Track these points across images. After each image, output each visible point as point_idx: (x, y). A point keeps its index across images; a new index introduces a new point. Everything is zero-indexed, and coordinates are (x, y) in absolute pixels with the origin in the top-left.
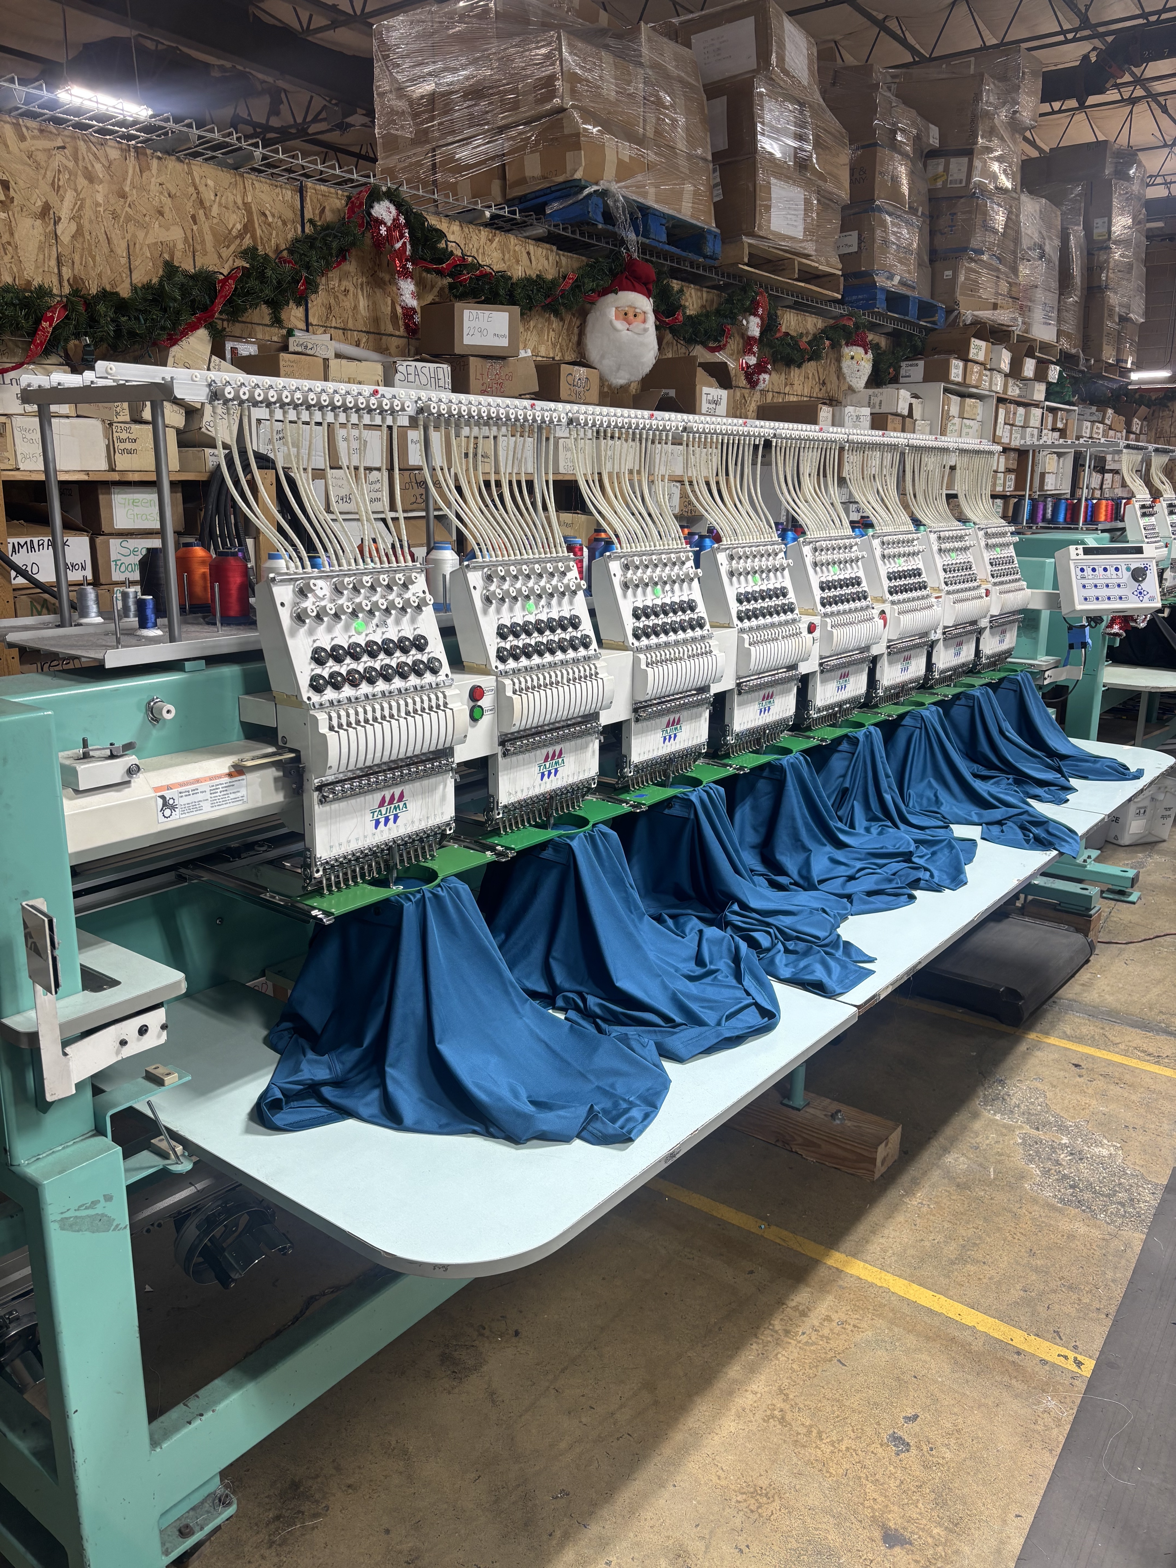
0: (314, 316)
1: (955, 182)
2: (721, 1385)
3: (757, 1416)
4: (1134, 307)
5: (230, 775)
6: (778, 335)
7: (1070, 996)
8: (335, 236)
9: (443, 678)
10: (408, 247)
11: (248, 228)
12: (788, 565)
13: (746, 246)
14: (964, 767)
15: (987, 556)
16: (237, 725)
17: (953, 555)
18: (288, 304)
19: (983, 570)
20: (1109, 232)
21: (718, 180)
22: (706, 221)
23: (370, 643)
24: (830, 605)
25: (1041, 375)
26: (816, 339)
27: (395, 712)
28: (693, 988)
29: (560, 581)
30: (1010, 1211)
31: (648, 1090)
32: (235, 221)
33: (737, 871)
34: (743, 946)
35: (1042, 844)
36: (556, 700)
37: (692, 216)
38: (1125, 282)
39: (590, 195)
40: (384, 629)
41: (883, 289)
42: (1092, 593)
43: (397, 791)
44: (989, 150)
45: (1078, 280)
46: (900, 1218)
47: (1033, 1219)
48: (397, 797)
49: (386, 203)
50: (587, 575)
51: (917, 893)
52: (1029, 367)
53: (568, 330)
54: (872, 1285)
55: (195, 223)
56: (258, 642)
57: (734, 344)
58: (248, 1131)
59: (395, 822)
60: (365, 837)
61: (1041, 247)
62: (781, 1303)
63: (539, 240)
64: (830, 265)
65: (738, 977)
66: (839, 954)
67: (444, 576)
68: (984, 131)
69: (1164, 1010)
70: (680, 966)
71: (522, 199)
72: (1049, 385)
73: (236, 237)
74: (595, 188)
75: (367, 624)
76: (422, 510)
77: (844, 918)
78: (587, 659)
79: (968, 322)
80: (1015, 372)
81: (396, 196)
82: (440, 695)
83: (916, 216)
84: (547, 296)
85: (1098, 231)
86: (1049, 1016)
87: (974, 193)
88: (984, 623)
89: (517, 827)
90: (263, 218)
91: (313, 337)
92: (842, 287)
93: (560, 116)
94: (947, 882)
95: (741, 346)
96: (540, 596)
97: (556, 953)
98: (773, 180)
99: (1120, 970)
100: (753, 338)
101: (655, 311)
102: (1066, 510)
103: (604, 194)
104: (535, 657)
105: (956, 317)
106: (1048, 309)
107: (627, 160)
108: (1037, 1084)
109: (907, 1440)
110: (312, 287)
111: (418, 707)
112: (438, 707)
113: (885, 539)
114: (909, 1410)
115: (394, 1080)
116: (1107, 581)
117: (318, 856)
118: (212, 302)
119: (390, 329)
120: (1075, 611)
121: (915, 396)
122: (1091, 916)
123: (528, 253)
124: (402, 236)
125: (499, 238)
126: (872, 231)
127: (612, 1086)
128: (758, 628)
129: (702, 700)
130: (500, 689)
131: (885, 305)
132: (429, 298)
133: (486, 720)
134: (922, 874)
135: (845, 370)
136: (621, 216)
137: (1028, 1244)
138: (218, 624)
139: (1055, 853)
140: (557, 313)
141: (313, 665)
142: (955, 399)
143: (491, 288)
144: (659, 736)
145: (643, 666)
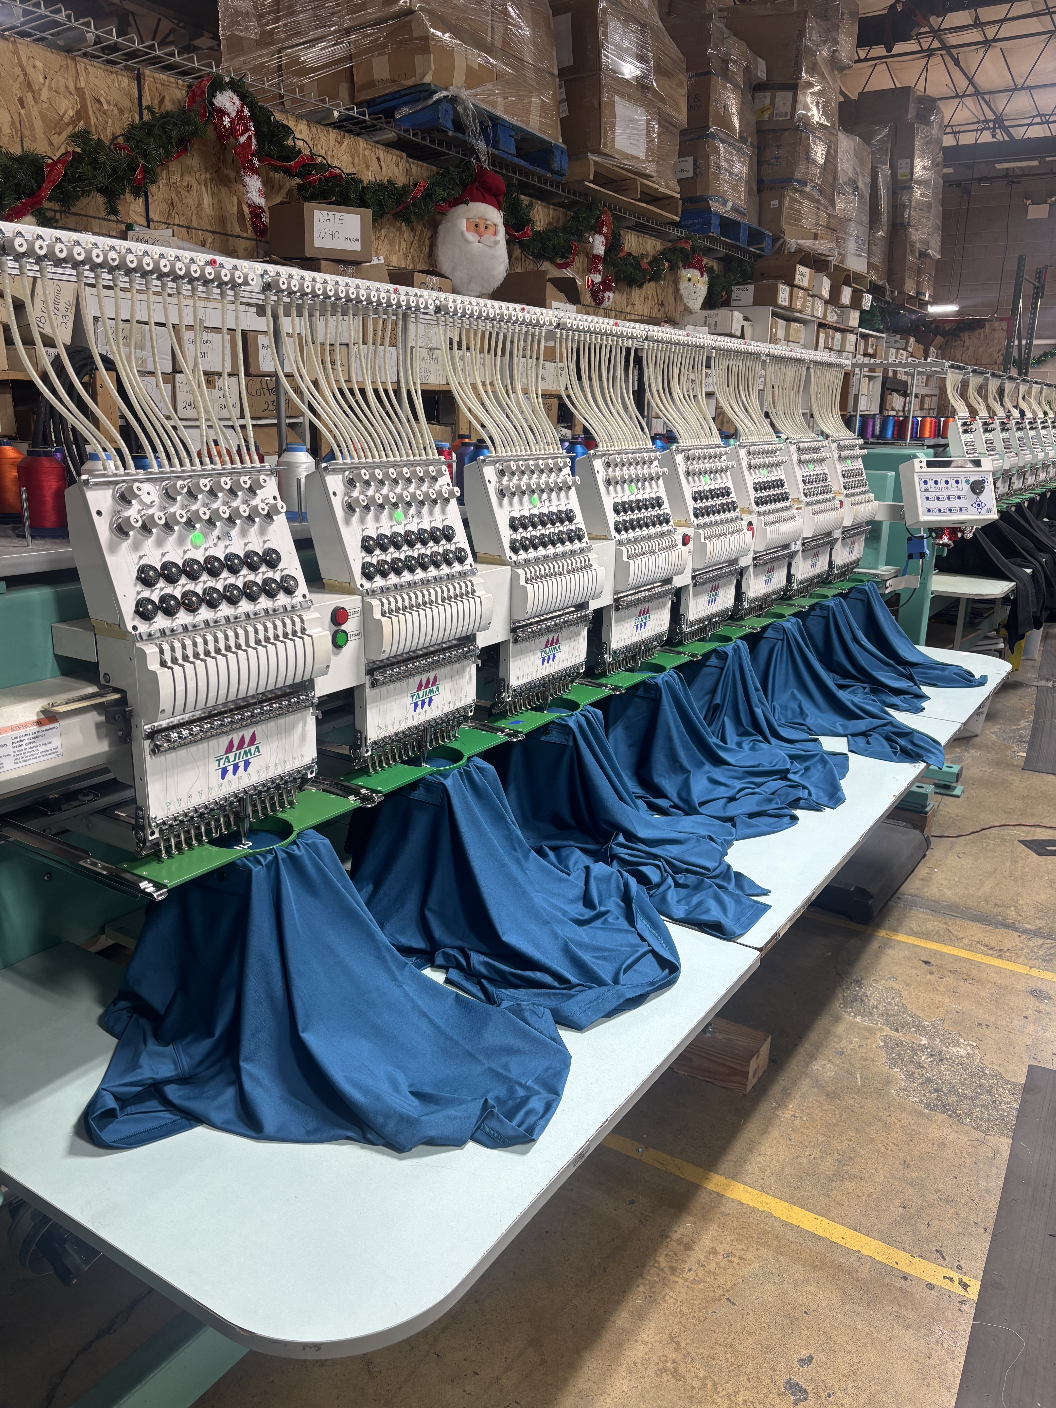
0: (155, 211)
1: (781, 115)
2: (610, 1336)
3: (650, 1371)
4: (932, 244)
5: (39, 723)
6: (621, 255)
7: (913, 891)
8: (175, 124)
9: (300, 599)
10: (254, 141)
11: (81, 114)
12: (664, 473)
13: (592, 164)
14: (829, 679)
15: (840, 467)
16: (51, 660)
17: (811, 466)
18: (124, 193)
19: (836, 482)
20: (912, 173)
21: (564, 96)
22: (553, 136)
23: (209, 559)
24: (703, 516)
25: (856, 302)
26: (656, 261)
27: (242, 641)
28: (582, 934)
29: (431, 487)
30: (881, 1120)
31: (547, 1070)
32: (67, 107)
33: (621, 799)
34: (632, 881)
35: (910, 755)
36: (430, 621)
37: (540, 130)
38: (924, 220)
39: (439, 100)
40: (227, 543)
41: (717, 214)
42: (935, 504)
43: (247, 735)
44: (811, 85)
45: (885, 217)
46: (775, 1133)
47: (902, 1127)
48: (247, 740)
49: (229, 93)
50: (459, 480)
51: (798, 813)
52: (846, 295)
53: (419, 241)
54: (754, 1210)
55: (23, 107)
56: (72, 559)
57: (580, 262)
58: (73, 1151)
59: (245, 769)
60: (210, 789)
61: (855, 182)
62: (664, 1235)
63: (389, 145)
64: (669, 187)
65: (630, 919)
66: (731, 887)
67: (299, 481)
68: (807, 67)
69: (999, 902)
70: (568, 908)
71: (370, 103)
72: (863, 312)
73: (68, 124)
74: (444, 93)
75: (206, 536)
76: (274, 418)
77: (730, 844)
78: (462, 575)
79: (793, 250)
80: (834, 299)
81: (240, 87)
82: (297, 620)
83: (746, 144)
84: (399, 203)
85: (902, 172)
86: (896, 913)
87: (799, 126)
88: (837, 534)
89: (388, 764)
90: (98, 105)
91: (153, 232)
92: (680, 209)
93: (408, 18)
94: (825, 800)
95: (585, 265)
96: (409, 504)
97: (433, 902)
98: (617, 98)
99: (954, 864)
100: (599, 256)
101: (506, 224)
102: (894, 427)
103: (454, 100)
104: (406, 573)
105: (782, 245)
106: (861, 242)
107: (476, 67)
108: (893, 984)
109: (804, 1387)
110: (150, 177)
111: (271, 634)
112: (294, 633)
113: (752, 448)
114: (804, 1352)
115: (251, 1075)
116: (948, 494)
117: (152, 815)
118: (40, 187)
119: (237, 230)
120: (919, 522)
121: (746, 319)
122: (926, 813)
123: (378, 159)
124: (247, 129)
125: (348, 140)
126: (708, 157)
127: (506, 1067)
128: (636, 540)
129: (582, 617)
130: (366, 611)
131: (718, 230)
132: (278, 199)
133: (351, 647)
134: (803, 794)
135: (683, 291)
136: (471, 123)
137: (901, 1155)
138: (28, 537)
139: (923, 765)
140: (408, 222)
141: (140, 587)
142: (781, 323)
143: (341, 191)
144: (537, 657)
145: (522, 583)
